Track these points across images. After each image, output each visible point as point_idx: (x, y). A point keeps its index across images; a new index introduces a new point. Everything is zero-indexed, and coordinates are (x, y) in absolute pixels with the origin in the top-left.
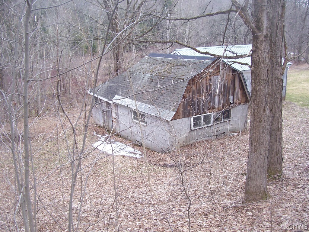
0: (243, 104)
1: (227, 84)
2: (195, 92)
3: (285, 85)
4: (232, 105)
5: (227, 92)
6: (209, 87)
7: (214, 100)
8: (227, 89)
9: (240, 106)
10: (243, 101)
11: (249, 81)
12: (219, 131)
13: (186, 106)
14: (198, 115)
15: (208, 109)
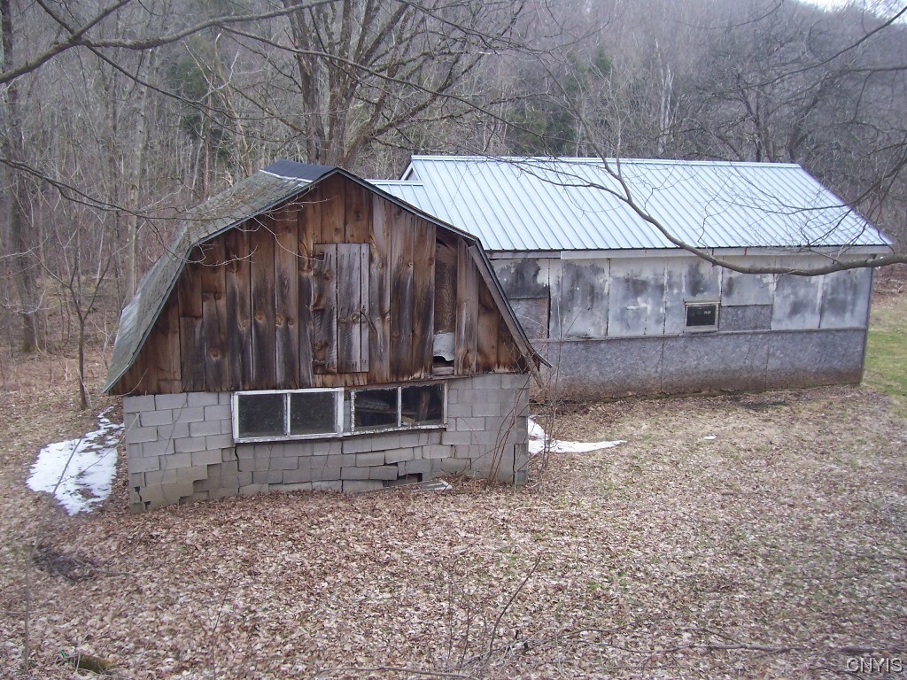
0: (507, 370)
1: (413, 284)
2: (243, 299)
3: (863, 326)
4: (444, 370)
5: (412, 313)
6: (314, 286)
7: (343, 341)
8: (413, 302)
9: (489, 378)
10: (502, 359)
11: (675, 291)
12: (396, 464)
13: (201, 348)
14: (262, 389)
15: (315, 373)
